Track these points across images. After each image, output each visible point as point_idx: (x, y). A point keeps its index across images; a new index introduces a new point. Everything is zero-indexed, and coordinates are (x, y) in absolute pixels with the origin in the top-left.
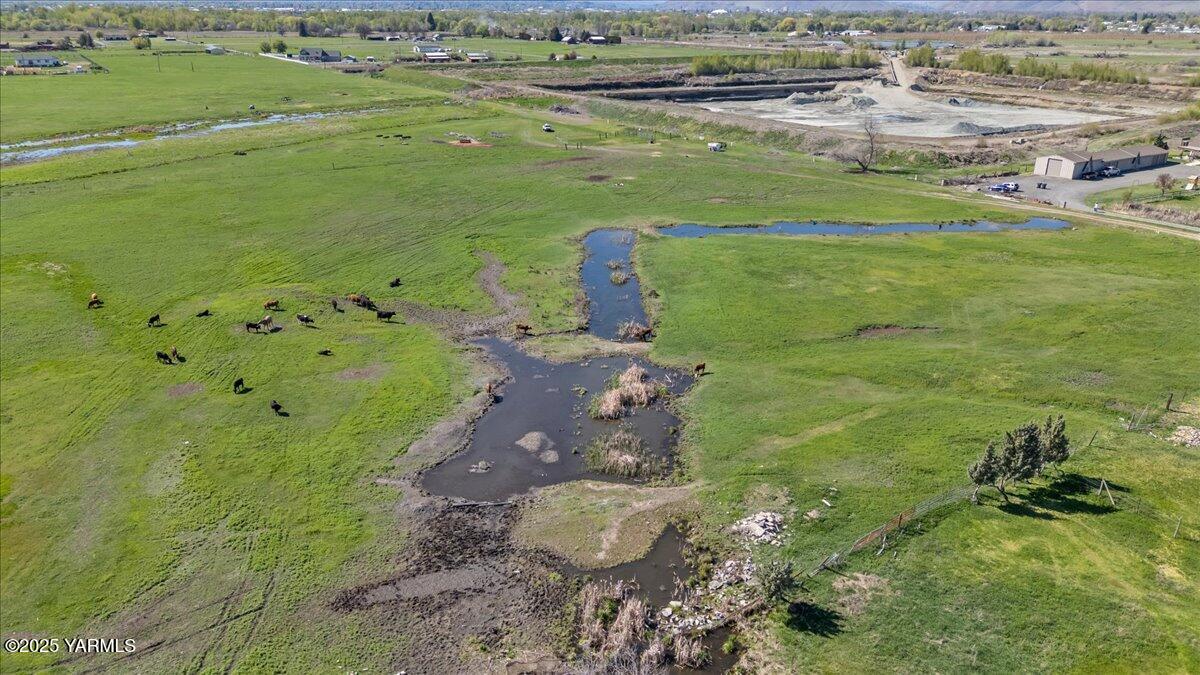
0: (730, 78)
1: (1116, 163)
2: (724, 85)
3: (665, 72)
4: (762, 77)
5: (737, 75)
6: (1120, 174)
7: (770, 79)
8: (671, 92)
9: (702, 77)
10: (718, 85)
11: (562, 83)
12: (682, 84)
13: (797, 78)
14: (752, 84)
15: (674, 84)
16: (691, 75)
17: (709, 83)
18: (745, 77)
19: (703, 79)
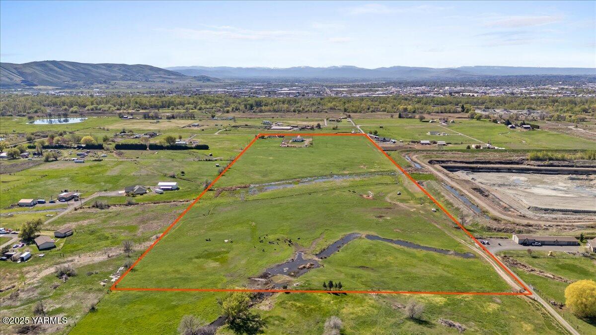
0: (547, 163)
1: (539, 242)
2: (542, 166)
3: (515, 158)
4: (566, 163)
5: (551, 162)
6: (541, 245)
7: (570, 164)
8: (511, 167)
9: (532, 161)
10: (539, 166)
11: (462, 160)
12: (522, 164)
13: (587, 165)
14: (558, 166)
15: (518, 163)
16: (528, 160)
17: (534, 165)
18: (556, 163)
19: (532, 162)
